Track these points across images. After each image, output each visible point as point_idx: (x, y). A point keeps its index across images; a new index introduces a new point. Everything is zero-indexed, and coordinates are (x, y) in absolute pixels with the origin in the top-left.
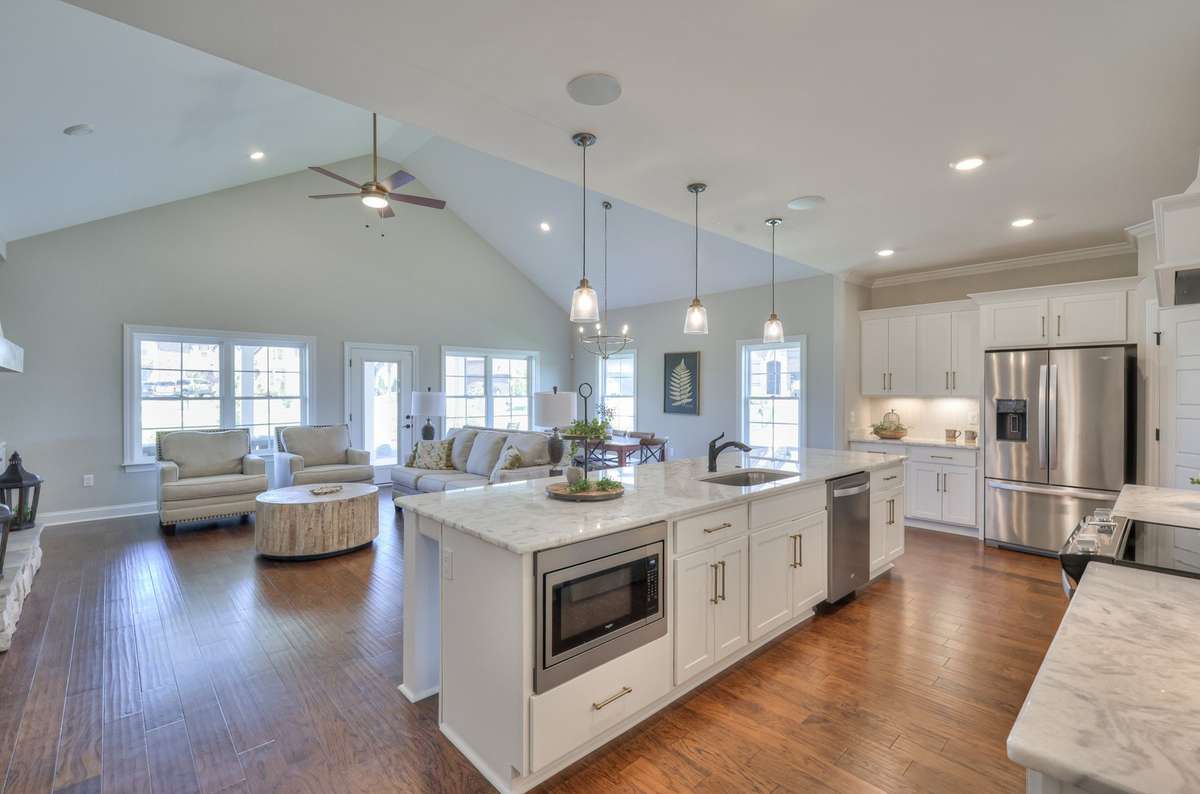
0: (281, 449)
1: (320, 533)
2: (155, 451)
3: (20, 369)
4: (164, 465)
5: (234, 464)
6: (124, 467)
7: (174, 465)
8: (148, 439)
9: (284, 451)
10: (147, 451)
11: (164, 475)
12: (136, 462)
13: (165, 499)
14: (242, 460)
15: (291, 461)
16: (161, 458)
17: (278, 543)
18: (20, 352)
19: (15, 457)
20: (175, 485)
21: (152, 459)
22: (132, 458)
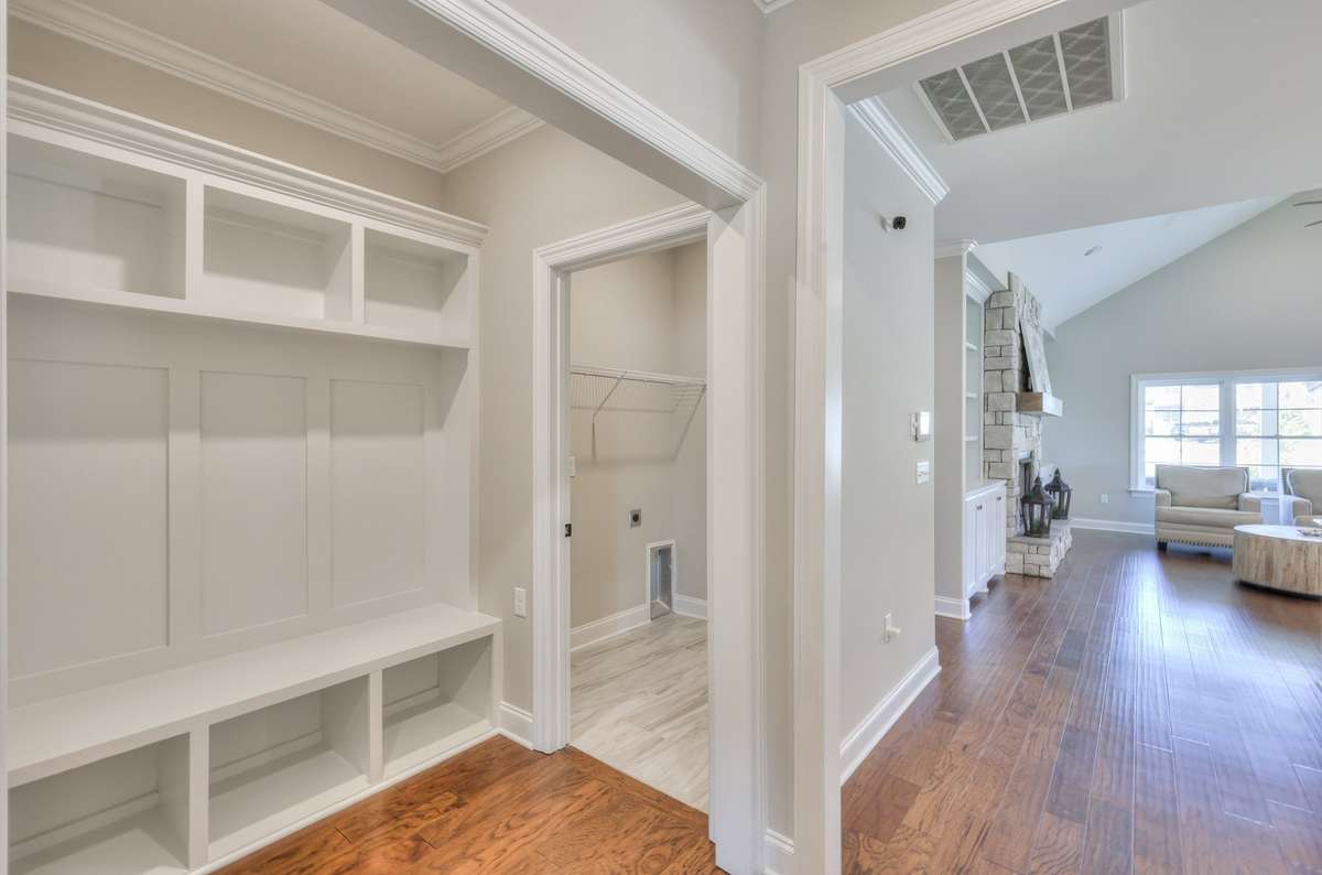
0: (1287, 491)
1: (1302, 571)
2: (1154, 481)
3: (1060, 414)
4: (1158, 491)
5: (1229, 499)
6: (1130, 492)
7: (1168, 493)
8: (1150, 472)
9: (1290, 494)
10: (1148, 481)
11: (1159, 499)
12: (1140, 489)
13: (1160, 519)
14: (1236, 498)
15: (1294, 503)
16: (1158, 487)
17: (1254, 570)
18: (1061, 402)
19: (1057, 472)
20: (1167, 508)
21: (1152, 488)
22: (1136, 485)
